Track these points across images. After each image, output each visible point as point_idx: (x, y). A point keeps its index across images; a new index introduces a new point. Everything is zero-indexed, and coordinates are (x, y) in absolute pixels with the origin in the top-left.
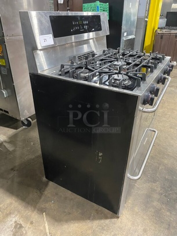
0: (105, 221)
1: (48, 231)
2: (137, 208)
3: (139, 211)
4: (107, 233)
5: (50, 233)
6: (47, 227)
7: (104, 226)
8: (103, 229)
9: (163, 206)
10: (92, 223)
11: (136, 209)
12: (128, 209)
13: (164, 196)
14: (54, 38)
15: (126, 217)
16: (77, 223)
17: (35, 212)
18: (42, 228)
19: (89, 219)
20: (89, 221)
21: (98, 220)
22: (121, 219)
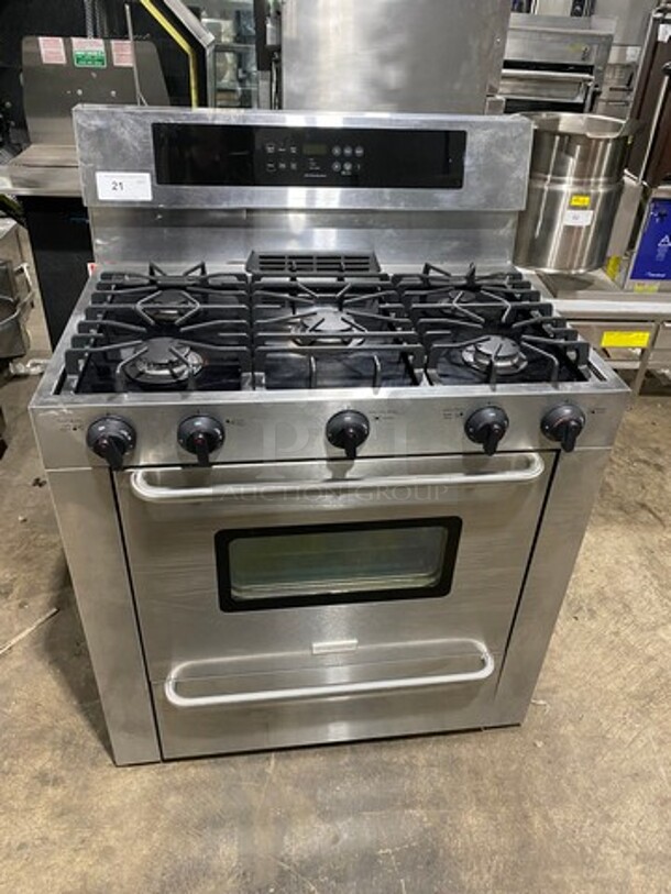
0: (93, 738)
1: (14, 642)
2: (180, 801)
3: (168, 812)
4: (58, 759)
5: (10, 648)
6: (23, 635)
7: (74, 742)
8: (66, 743)
9: (231, 880)
10: (71, 714)
11: (172, 799)
12: (160, 777)
13: (281, 868)
14: (156, 185)
15: (131, 783)
16: (59, 683)
17: (51, 594)
18: (17, 628)
19: (81, 702)
20: (75, 703)
21: (87, 723)
22: (116, 776)
